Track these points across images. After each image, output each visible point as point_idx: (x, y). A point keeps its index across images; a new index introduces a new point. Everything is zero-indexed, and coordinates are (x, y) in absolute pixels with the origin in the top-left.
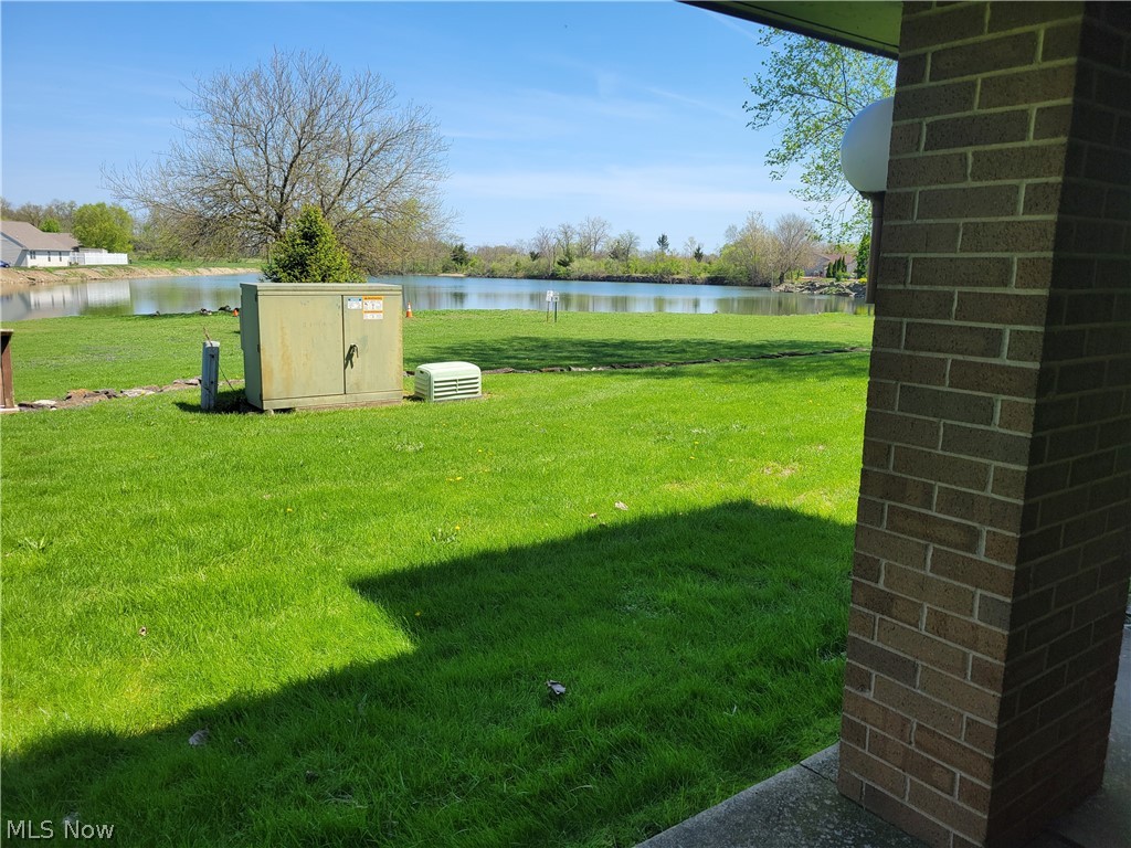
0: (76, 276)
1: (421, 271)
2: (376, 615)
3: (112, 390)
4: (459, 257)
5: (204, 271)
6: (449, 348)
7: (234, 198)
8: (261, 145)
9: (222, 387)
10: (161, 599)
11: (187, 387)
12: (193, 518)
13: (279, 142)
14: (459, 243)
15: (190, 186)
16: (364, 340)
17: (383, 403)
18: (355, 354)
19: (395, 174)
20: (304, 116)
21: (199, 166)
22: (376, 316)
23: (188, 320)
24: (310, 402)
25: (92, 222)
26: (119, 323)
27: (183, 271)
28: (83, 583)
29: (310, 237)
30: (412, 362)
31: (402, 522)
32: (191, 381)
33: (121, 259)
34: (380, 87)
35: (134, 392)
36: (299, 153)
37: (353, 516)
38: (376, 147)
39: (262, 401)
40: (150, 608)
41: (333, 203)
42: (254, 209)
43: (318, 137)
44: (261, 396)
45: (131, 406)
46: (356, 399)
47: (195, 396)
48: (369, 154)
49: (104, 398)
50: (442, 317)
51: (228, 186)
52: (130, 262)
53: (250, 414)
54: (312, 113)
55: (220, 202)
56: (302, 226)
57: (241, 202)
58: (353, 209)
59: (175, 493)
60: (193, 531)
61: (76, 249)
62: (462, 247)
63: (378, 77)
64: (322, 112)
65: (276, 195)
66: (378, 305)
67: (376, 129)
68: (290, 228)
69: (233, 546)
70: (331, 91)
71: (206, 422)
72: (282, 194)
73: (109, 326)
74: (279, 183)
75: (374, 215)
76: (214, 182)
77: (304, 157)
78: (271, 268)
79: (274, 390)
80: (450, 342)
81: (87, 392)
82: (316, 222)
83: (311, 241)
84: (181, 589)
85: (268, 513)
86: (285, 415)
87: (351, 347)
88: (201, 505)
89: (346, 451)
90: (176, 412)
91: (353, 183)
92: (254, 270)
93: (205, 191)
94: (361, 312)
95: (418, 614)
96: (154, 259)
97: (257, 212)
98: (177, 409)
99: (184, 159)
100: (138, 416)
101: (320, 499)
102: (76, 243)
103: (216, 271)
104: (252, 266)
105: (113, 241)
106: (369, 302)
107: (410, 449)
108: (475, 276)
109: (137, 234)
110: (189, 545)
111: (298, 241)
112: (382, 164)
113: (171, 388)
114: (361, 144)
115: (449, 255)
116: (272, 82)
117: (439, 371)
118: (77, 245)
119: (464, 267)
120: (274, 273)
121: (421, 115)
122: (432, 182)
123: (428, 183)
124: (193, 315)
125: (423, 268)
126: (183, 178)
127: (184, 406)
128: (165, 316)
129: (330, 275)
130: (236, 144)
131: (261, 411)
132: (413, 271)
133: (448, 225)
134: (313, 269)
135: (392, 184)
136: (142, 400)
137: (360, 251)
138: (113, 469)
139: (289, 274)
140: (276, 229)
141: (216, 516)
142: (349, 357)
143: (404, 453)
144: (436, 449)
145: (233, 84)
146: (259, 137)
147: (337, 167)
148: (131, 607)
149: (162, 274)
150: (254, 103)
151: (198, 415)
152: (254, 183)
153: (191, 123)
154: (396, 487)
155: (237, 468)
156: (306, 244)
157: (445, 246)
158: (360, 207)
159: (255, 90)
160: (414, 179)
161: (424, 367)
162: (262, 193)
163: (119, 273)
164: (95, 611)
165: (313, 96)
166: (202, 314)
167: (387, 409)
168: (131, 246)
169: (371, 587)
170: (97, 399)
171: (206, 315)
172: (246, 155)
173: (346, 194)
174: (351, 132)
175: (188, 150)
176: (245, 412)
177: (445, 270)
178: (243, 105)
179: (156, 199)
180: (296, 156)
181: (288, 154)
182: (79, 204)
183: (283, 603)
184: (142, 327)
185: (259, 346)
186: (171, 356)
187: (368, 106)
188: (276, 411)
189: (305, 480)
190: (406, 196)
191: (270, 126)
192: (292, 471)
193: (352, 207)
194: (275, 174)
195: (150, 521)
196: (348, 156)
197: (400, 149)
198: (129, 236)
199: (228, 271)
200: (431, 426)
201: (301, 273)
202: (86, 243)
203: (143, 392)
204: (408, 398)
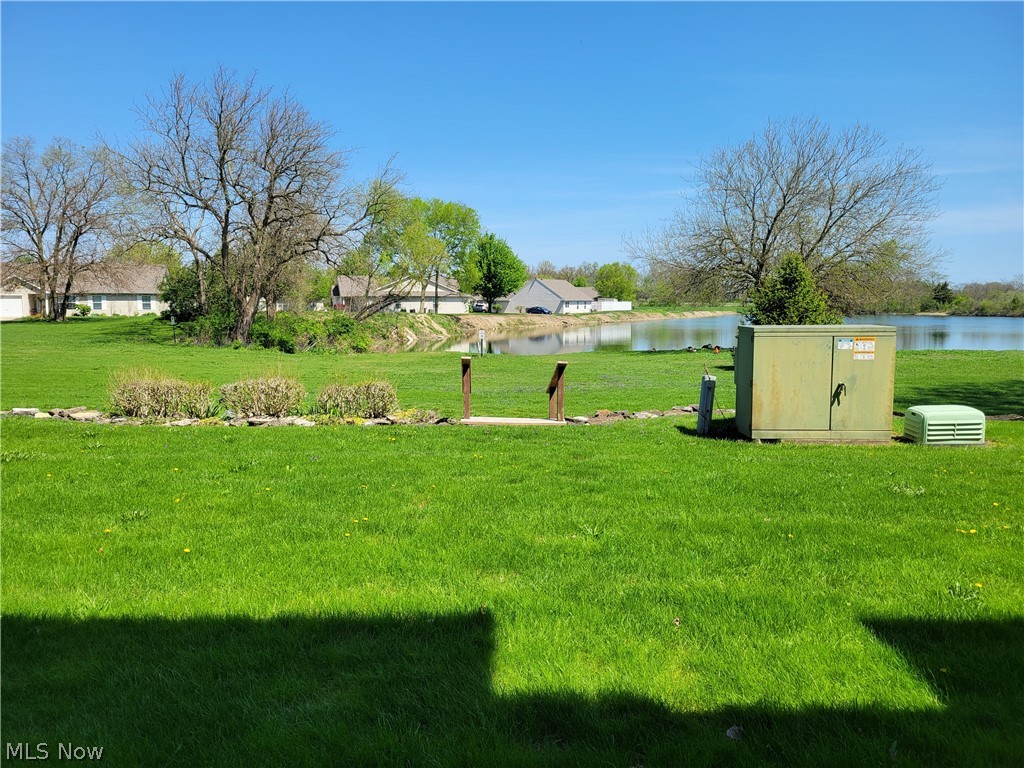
0: (595, 320)
1: (895, 310)
2: (895, 659)
3: (626, 412)
4: (942, 296)
5: (689, 315)
6: (934, 390)
7: (722, 251)
8: (749, 205)
9: (716, 415)
10: (689, 596)
11: (683, 413)
12: (707, 529)
13: (765, 200)
14: (942, 282)
15: (688, 244)
16: (853, 379)
17: (869, 442)
18: (843, 392)
19: (877, 218)
20: (791, 175)
21: (696, 227)
22: (866, 357)
23: (678, 356)
24: (794, 435)
25: (608, 278)
26: (625, 357)
27: (673, 315)
28: (629, 569)
29: (790, 282)
30: (902, 403)
31: (910, 567)
32: (686, 408)
33: (626, 306)
34: (869, 137)
35: (642, 415)
36: (783, 208)
37: (858, 552)
38: (859, 194)
39: (751, 430)
40: (680, 603)
41: (812, 250)
42: (738, 260)
43: (802, 192)
44: (751, 425)
45: (642, 426)
46: (841, 435)
47: (692, 421)
48: (852, 202)
49: (621, 418)
50: (923, 357)
51: (717, 242)
52: (633, 308)
53: (740, 442)
54: (798, 172)
55: (711, 255)
56: (783, 272)
57: (728, 255)
58: (831, 254)
59: (688, 505)
60: (708, 541)
61: (596, 299)
62: (946, 285)
63: (867, 128)
64: (808, 169)
65: (758, 246)
66: (870, 345)
67: (861, 175)
68: (772, 275)
69: (744, 561)
70: (818, 148)
71: (705, 445)
72: (764, 246)
73: (617, 359)
74: (763, 236)
75: (853, 258)
76: (706, 240)
77: (788, 210)
78: (751, 311)
79: (762, 421)
80: (935, 384)
81: (609, 412)
82: (797, 269)
83: (790, 286)
84: (704, 590)
85: (772, 536)
86: (772, 446)
87: (840, 386)
88: (712, 519)
89: (839, 486)
90: (677, 434)
91: (833, 230)
92: (731, 313)
93: (699, 247)
94: (852, 352)
95: (945, 670)
96: (652, 305)
97: (741, 262)
98: (678, 432)
99: (684, 222)
100: (649, 435)
101: (820, 530)
102: (596, 294)
103: (699, 314)
104: (729, 309)
105: (622, 292)
106: (860, 343)
107: (909, 492)
108: (960, 315)
109: (639, 285)
110: (705, 553)
111: (779, 287)
112: (865, 210)
113: (671, 413)
114: (844, 193)
115: (929, 294)
116: (764, 148)
117: (933, 413)
118: (596, 296)
119: (947, 305)
120: (754, 315)
121: (911, 157)
122: (919, 223)
123: (914, 224)
124: (681, 351)
125: (899, 307)
126: (682, 238)
127: (683, 430)
128: (659, 352)
129: (807, 317)
130: (728, 206)
131: (750, 440)
132: (887, 311)
133: (935, 264)
134: (792, 313)
135: (874, 228)
136: (649, 422)
137: (836, 292)
138: (639, 478)
139: (768, 316)
140: (756, 275)
141: (725, 531)
142: (836, 396)
143: (903, 496)
144: (940, 496)
145: (729, 156)
146: (748, 197)
147: (818, 217)
148: (665, 599)
149: (656, 317)
150: (746, 169)
151: (696, 438)
152: (740, 238)
153: (691, 192)
154: (899, 529)
155: (738, 489)
156: (786, 289)
157: (925, 286)
158: (839, 252)
159: (747, 158)
160: (898, 221)
161: (916, 409)
162: (746, 246)
163: (624, 317)
164: (639, 595)
165: (800, 155)
166: (689, 351)
167: (875, 448)
168: (634, 296)
169: (886, 629)
170: (616, 418)
171: (691, 352)
172: (736, 215)
173: (825, 241)
174: (834, 184)
175: (687, 214)
176: (736, 439)
177: (924, 308)
178: (737, 172)
179: (660, 257)
180: (781, 211)
181: (773, 210)
182: (601, 265)
183: (797, 624)
184: (642, 361)
185: (752, 381)
186: (666, 386)
187: (854, 157)
188: (764, 441)
189: (803, 509)
190: (889, 238)
191: (758, 188)
192: (787, 499)
193: (831, 252)
194: (760, 229)
195: (672, 527)
196: (831, 205)
197: (885, 193)
198: (633, 288)
199: (708, 314)
200: (929, 470)
201: (779, 315)
202: (605, 293)
203: (650, 415)
204: (896, 439)
